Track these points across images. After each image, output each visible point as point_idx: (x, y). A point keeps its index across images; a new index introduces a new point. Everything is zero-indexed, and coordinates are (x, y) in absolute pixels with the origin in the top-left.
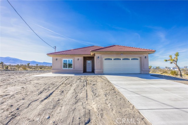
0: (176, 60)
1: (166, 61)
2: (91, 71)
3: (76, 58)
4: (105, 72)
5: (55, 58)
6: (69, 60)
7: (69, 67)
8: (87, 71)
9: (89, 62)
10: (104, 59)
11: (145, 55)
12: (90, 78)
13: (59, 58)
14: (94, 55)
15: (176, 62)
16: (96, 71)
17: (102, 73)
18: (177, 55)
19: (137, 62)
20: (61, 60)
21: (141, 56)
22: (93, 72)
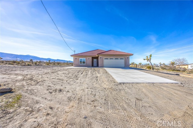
0: (150, 59)
1: (144, 59)
2: (96, 66)
3: (88, 58)
4: (104, 66)
5: (75, 58)
6: (83, 59)
7: (83, 63)
8: (94, 66)
9: (95, 60)
10: (104, 59)
11: (128, 57)
12: (96, 69)
13: (77, 58)
14: (98, 56)
15: (150, 60)
16: (99, 65)
17: (103, 67)
18: (151, 56)
19: (123, 61)
20: (79, 59)
21: (125, 57)
22: (98, 66)
